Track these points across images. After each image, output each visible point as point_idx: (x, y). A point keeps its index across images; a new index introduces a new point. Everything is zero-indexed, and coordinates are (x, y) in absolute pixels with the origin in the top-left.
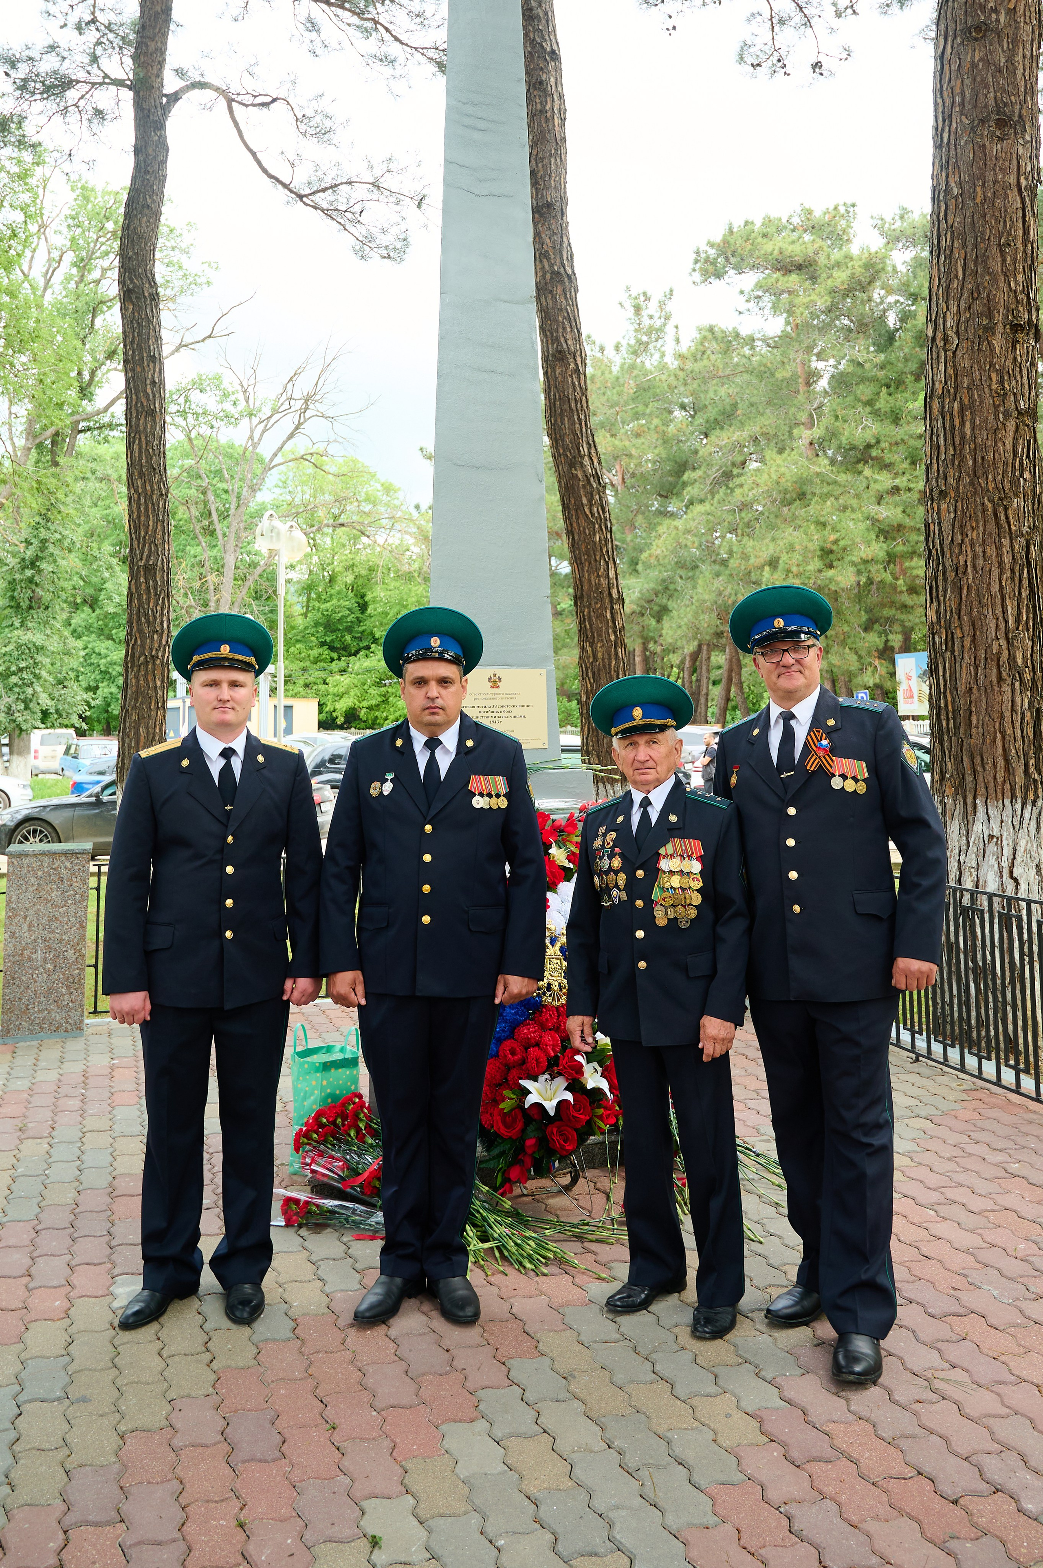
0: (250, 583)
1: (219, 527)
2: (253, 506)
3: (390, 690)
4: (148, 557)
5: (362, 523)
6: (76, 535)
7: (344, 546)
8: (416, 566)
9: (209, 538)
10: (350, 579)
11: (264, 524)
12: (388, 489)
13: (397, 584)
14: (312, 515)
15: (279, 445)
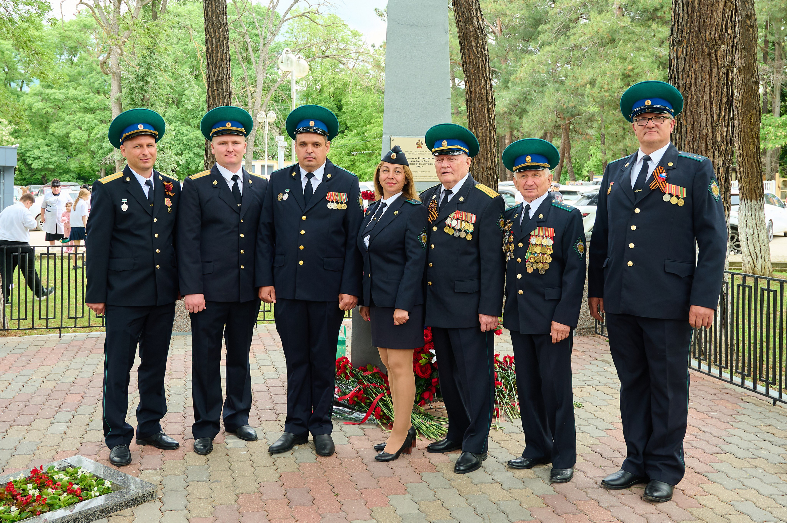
0: (272, 92)
1: (253, 57)
2: (272, 45)
3: (356, 158)
4: (218, 75)
5: (339, 56)
6: (169, 61)
7: (328, 70)
8: (372, 83)
9: (246, 64)
10: (332, 89)
11: (284, 56)
12: (355, 35)
13: (361, 93)
14: (309, 50)
15: (289, 7)
